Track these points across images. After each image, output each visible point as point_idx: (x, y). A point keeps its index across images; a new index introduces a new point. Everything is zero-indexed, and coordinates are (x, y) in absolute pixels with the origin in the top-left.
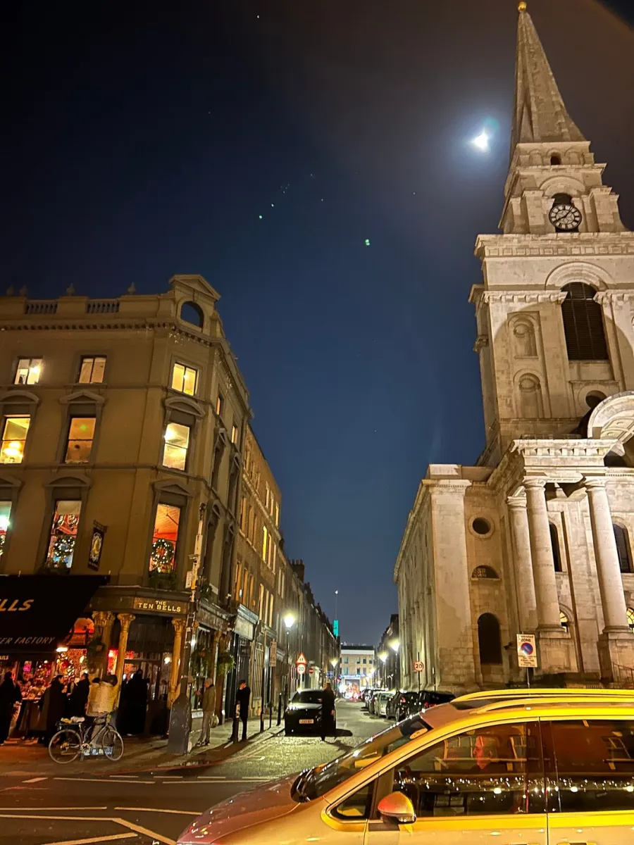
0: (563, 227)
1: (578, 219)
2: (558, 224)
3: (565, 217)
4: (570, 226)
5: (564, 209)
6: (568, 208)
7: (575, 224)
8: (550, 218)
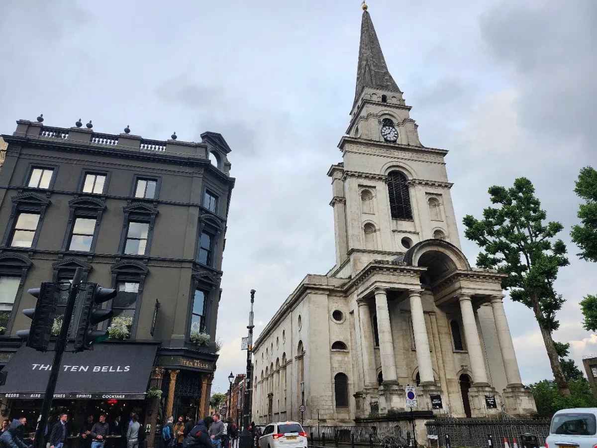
0: (388, 139)
1: (396, 136)
2: (386, 137)
3: (390, 133)
4: (392, 139)
5: (389, 129)
6: (391, 128)
7: (395, 138)
8: (382, 132)
